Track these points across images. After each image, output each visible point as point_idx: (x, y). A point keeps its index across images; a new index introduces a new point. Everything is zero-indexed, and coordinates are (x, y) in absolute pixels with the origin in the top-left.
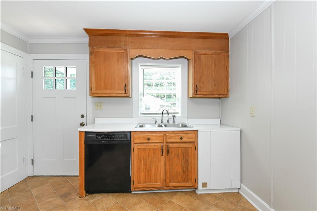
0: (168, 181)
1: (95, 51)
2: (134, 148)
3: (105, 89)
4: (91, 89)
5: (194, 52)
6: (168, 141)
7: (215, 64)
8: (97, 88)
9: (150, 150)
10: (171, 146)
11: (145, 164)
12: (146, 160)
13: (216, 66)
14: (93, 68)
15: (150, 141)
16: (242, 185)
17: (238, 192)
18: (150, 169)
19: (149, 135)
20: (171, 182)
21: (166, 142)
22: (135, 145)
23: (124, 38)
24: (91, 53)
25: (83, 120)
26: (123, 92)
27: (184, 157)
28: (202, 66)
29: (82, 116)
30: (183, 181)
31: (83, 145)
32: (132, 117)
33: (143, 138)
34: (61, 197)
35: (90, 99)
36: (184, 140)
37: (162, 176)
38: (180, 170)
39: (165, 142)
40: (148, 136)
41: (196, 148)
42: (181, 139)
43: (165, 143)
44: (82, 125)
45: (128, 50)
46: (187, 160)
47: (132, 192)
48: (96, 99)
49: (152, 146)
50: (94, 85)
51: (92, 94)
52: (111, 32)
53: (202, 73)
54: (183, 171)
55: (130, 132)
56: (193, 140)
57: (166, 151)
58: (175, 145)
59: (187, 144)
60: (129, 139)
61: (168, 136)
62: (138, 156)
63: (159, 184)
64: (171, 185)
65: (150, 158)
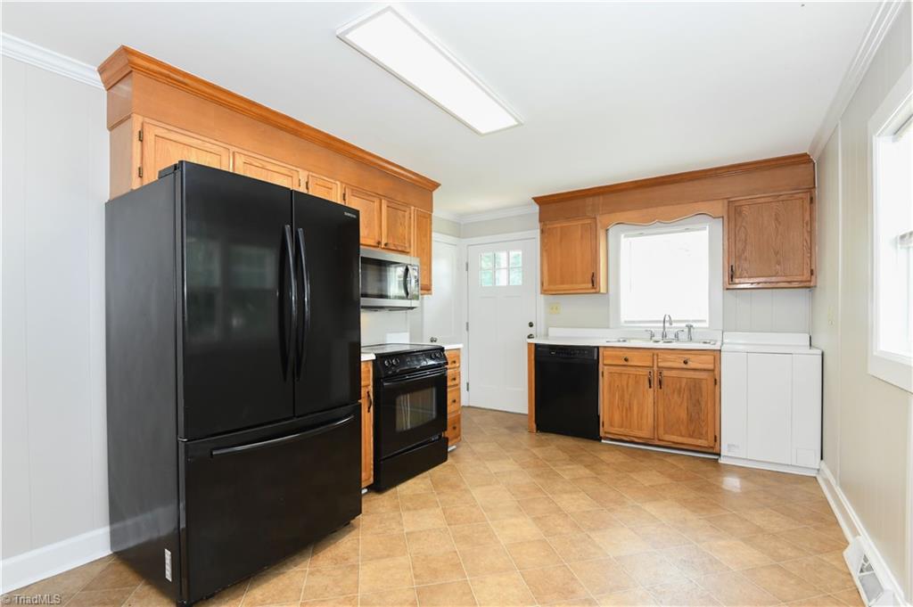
0: (661, 431)
1: (548, 227)
2: (603, 373)
3: (562, 283)
4: (542, 284)
5: (726, 202)
6: (660, 364)
7: (777, 219)
8: (551, 282)
9: (629, 377)
10: (665, 373)
11: (622, 398)
12: (623, 391)
13: (780, 223)
14: (545, 254)
15: (629, 363)
16: (823, 465)
17: (815, 478)
18: (630, 408)
19: (628, 354)
20: (666, 433)
21: (658, 367)
22: (606, 367)
23: (591, 199)
24: (542, 232)
25: (531, 331)
26: (590, 285)
27: (691, 396)
28: (745, 227)
29: (531, 325)
30: (691, 436)
31: (533, 362)
32: (608, 328)
33: (617, 357)
34: (507, 428)
35: (542, 298)
36: (691, 365)
37: (651, 420)
38: (684, 415)
39: (655, 366)
40: (625, 355)
41: (716, 382)
42: (685, 362)
43: (655, 368)
44: (530, 337)
45: (598, 218)
46: (698, 401)
47: (603, 441)
48: (551, 297)
49: (632, 371)
50: (546, 279)
51: (544, 291)
52: (570, 195)
53: (746, 240)
54: (691, 420)
55: (598, 347)
56: (711, 367)
57: (657, 380)
58: (674, 373)
59: (697, 373)
60: (596, 358)
61: (661, 356)
62: (610, 384)
63: (645, 433)
64: (667, 437)
65: (630, 389)
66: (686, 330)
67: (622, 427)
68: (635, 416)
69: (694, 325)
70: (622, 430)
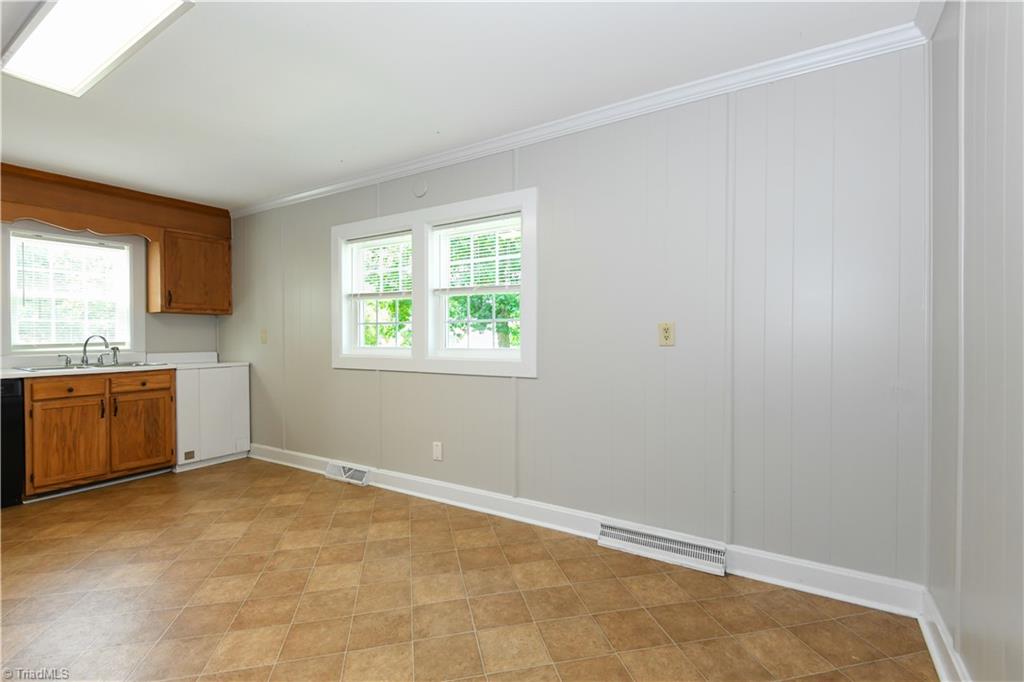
0: (116, 460)
5: (162, 230)
6: (114, 390)
7: (205, 256)
9: (73, 410)
10: (120, 398)
11: (62, 439)
12: (64, 428)
13: (207, 260)
15: (74, 394)
16: (253, 444)
17: (248, 457)
18: (74, 448)
19: (71, 383)
20: (121, 462)
21: (110, 393)
22: (34, 404)
27: (148, 416)
30: (149, 457)
33: (56, 388)
36: (148, 386)
37: (103, 454)
38: (141, 437)
39: (107, 392)
40: (68, 384)
41: (173, 399)
42: (144, 384)
43: (107, 396)
46: (156, 420)
49: (78, 402)
54: (148, 439)
55: (22, 380)
56: (167, 385)
57: (111, 409)
58: (130, 397)
59: (156, 393)
60: (20, 393)
61: (114, 381)
62: (44, 425)
63: (96, 470)
64: (123, 466)
65: (74, 426)
66: (112, 353)
67: (63, 473)
68: (82, 457)
69: (120, 347)
70: (64, 476)
